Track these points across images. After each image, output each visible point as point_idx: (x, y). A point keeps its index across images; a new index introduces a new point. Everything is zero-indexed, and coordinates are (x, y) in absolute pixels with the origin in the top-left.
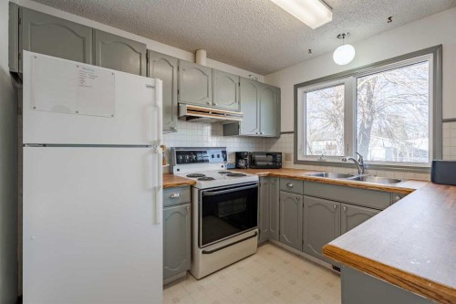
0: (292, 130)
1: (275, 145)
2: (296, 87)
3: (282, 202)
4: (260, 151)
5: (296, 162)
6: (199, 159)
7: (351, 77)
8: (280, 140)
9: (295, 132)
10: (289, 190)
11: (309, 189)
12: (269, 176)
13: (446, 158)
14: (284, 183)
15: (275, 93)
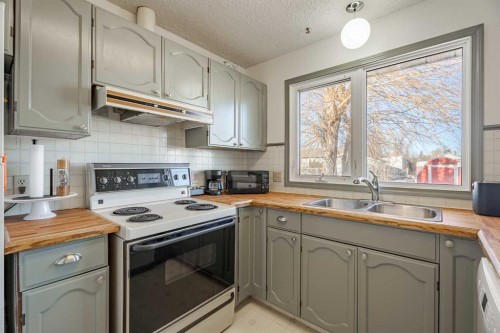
0: (282, 140)
1: (260, 162)
2: (288, 83)
3: (271, 244)
4: (240, 169)
5: (288, 184)
6: (141, 182)
7: (360, 71)
8: (265, 155)
9: (286, 144)
10: (281, 226)
11: (309, 225)
12: (251, 206)
13: (488, 179)
14: (273, 215)
15: (260, 91)
